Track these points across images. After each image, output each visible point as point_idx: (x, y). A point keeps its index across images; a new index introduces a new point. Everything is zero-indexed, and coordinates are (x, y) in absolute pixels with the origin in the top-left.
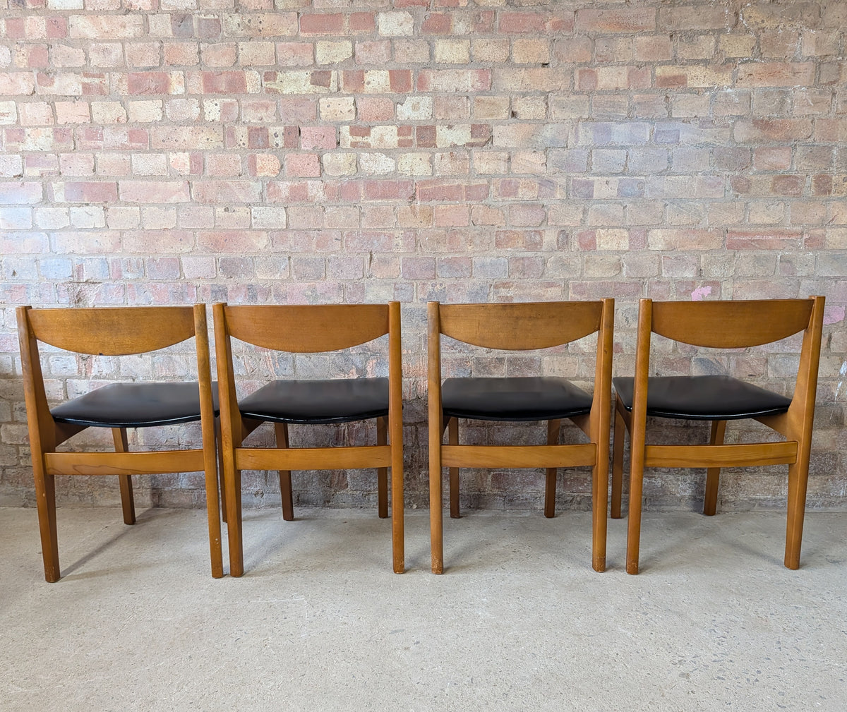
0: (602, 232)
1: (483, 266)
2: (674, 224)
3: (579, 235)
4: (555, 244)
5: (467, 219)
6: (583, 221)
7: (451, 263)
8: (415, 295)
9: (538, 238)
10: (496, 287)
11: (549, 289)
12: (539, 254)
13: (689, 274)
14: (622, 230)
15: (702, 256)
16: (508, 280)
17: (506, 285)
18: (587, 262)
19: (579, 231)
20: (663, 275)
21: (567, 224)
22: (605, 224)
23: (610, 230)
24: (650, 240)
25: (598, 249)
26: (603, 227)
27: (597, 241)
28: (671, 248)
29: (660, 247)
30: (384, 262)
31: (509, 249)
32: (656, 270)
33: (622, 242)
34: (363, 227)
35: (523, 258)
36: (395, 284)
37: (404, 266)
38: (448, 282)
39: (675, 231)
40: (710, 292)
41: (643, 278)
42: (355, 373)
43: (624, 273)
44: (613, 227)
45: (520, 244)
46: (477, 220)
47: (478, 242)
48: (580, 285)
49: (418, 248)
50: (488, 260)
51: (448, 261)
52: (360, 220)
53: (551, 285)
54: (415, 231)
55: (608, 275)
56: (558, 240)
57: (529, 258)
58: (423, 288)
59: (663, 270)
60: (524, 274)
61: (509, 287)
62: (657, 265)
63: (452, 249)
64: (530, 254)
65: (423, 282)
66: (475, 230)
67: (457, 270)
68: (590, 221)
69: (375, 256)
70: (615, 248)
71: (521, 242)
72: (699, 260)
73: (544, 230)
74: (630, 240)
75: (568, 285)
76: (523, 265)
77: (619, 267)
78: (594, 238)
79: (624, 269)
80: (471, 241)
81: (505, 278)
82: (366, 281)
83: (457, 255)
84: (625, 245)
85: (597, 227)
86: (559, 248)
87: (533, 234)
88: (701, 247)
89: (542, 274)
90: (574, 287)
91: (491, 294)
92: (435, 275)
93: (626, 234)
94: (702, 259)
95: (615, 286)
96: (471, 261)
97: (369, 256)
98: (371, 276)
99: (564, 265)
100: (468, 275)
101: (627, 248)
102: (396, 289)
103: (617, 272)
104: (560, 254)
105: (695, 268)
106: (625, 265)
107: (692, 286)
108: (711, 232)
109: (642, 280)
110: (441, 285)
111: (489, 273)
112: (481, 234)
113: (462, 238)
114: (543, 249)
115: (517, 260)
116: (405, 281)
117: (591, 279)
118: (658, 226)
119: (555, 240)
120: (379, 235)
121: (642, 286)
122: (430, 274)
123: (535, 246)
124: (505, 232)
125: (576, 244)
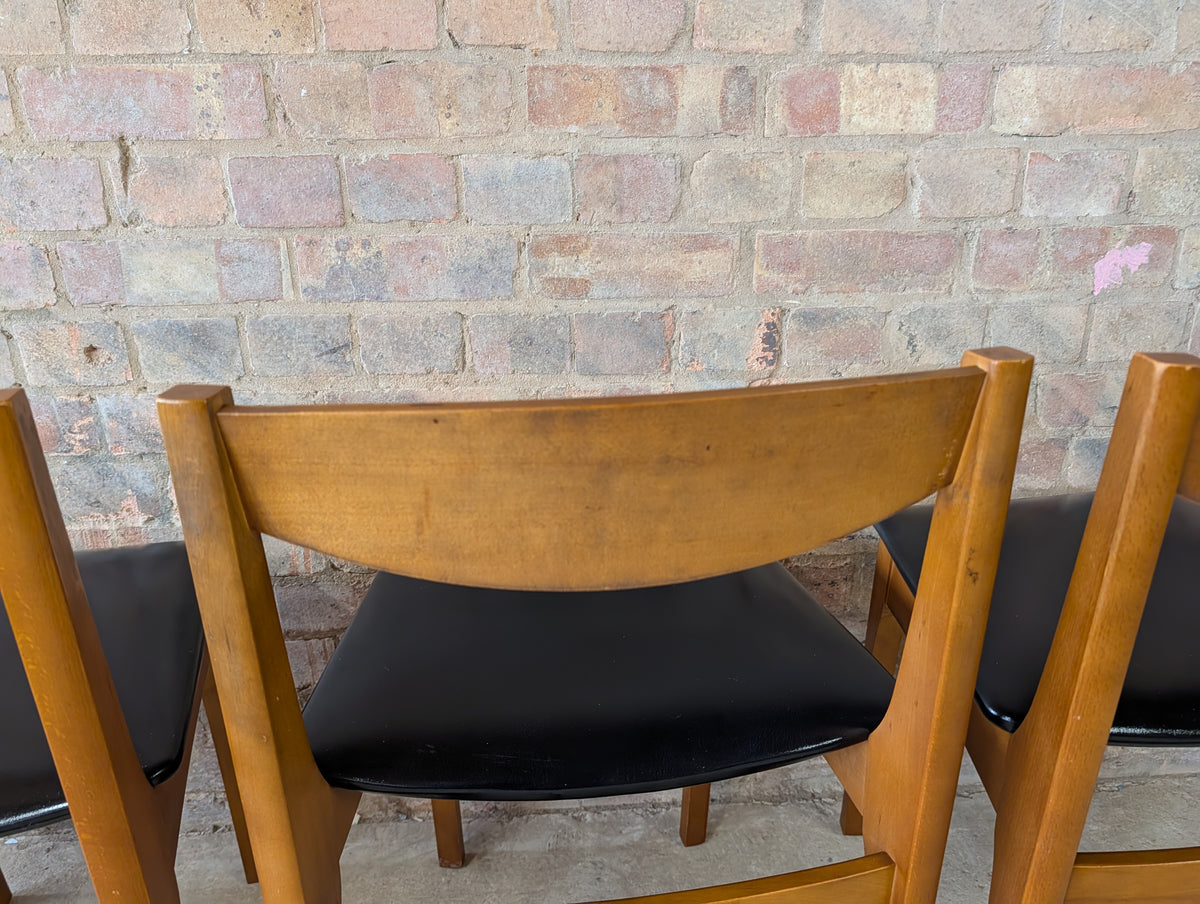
0: (859, 72)
1: (493, 183)
2: (1074, 48)
3: (792, 84)
4: (716, 113)
5: (432, 24)
6: (803, 35)
7: (393, 174)
8: (286, 276)
9: (661, 93)
10: (538, 250)
11: (696, 256)
12: (667, 145)
13: (1096, 208)
14: (920, 68)
15: (1141, 150)
16: (574, 229)
17: (565, 245)
18: (810, 170)
19: (790, 69)
20: (1027, 211)
21: (753, 44)
22: (870, 48)
23: (885, 70)
24: (999, 100)
25: (844, 129)
26: (862, 58)
27: (843, 102)
28: (1056, 127)
29: (1027, 122)
30: (170, 172)
31: (573, 129)
32: (1007, 197)
33: (916, 106)
34: (79, 48)
35: (616, 159)
36: (219, 244)
37: (239, 183)
38: (386, 238)
39: (1077, 71)
40: (1145, 260)
41: (967, 220)
42: (135, 509)
43: (915, 206)
44: (894, 58)
45: (607, 113)
46: (465, 26)
47: (472, 105)
48: (787, 243)
49: (280, 125)
50: (509, 164)
51: (381, 168)
52: (65, 28)
53: (702, 243)
54: (259, 61)
55: (869, 210)
56: (724, 100)
57: (634, 159)
58: (310, 257)
59: (1027, 197)
60: (621, 210)
61: (576, 251)
62: (1009, 182)
63: (389, 127)
64: (640, 146)
65: (307, 236)
66: (460, 64)
67: (411, 198)
68: (826, 36)
69: (137, 154)
70: (895, 126)
71: (608, 105)
72: (1130, 163)
73: (681, 67)
74: (942, 102)
75: (751, 242)
76: (618, 180)
77: (900, 187)
78: (833, 93)
79: (916, 195)
80: (450, 105)
81: (563, 223)
82: (118, 236)
83: (408, 149)
84: (924, 118)
85: (843, 59)
86: (726, 126)
87: (646, 77)
88: (1143, 125)
89: (676, 210)
90: (769, 250)
91: (524, 273)
92: (342, 213)
93: (930, 80)
94: (1141, 161)
95: (886, 244)
96: (455, 168)
97: (116, 154)
98: (133, 221)
99: (739, 178)
100: (449, 213)
101: (929, 127)
102: (225, 260)
103: (892, 204)
104: (727, 146)
105: (1116, 189)
106: (920, 182)
107: (1100, 242)
108: (1178, 77)
109: (962, 228)
110: (366, 244)
111: (513, 207)
112: (480, 77)
113: (421, 91)
114: (679, 129)
115: (600, 163)
116: (248, 233)
117: (820, 223)
118: (1027, 55)
119: (715, 100)
120: (138, 79)
121: (961, 245)
122: (325, 210)
123: (652, 118)
124: (558, 70)
125: (779, 114)
